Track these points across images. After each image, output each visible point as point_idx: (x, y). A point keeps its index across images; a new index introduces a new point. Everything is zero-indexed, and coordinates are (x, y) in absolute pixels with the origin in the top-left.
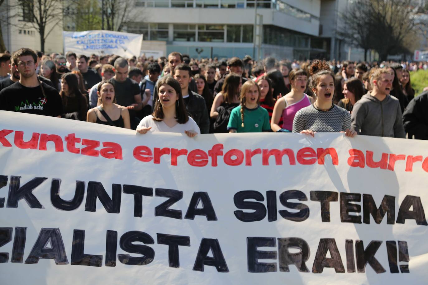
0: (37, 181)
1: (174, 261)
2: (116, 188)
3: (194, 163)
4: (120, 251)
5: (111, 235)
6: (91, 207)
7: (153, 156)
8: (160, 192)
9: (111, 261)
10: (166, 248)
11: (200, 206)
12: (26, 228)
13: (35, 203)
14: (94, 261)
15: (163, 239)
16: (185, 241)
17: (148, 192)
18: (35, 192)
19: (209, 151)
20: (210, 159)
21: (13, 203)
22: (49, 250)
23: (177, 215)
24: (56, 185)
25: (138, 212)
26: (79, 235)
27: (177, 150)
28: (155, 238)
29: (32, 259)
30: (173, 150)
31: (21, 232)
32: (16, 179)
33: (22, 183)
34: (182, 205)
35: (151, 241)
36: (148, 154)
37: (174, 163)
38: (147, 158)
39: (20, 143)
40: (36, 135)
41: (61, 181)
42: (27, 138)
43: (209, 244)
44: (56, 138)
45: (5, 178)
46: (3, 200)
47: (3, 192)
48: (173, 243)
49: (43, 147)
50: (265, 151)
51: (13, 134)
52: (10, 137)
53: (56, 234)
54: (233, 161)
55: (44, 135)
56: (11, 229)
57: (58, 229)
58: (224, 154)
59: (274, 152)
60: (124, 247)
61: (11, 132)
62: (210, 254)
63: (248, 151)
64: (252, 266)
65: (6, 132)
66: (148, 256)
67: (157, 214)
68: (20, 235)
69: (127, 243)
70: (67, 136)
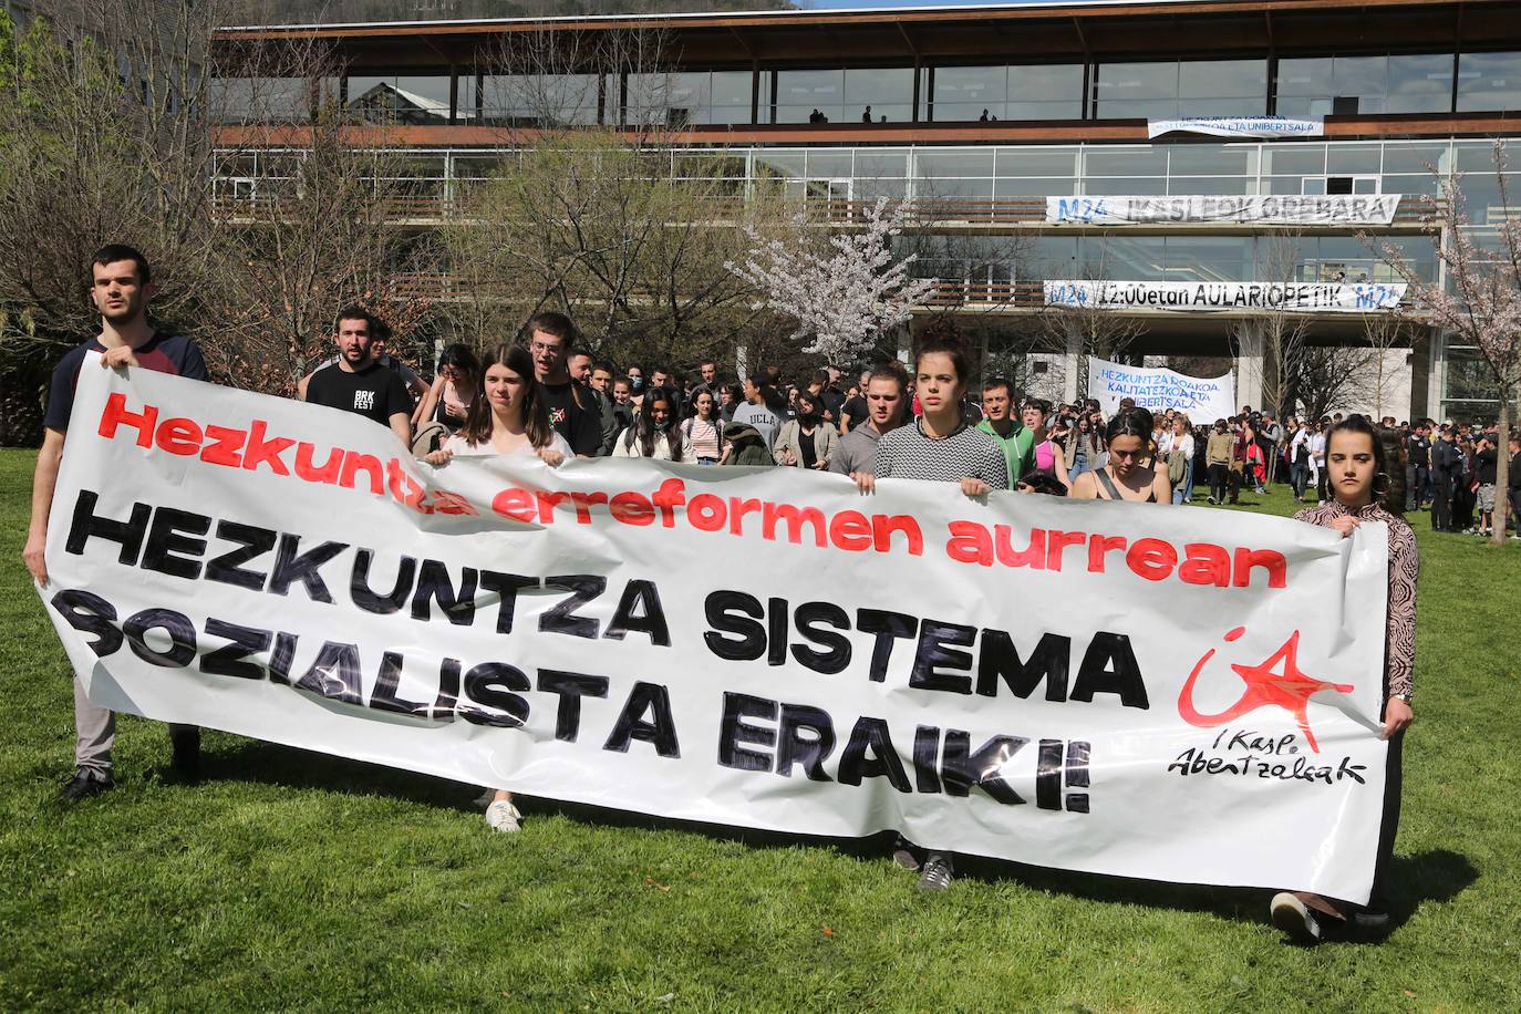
0: (329, 551)
1: (568, 726)
2: (470, 577)
4: (463, 700)
5: (450, 670)
6: (421, 612)
8: (555, 583)
10: (554, 699)
11: (639, 611)
12: (297, 637)
13: (319, 591)
15: (549, 680)
16: (598, 686)
18: (324, 571)
21: (279, 585)
22: (333, 683)
23: (587, 629)
24: (363, 560)
25: (505, 622)
26: (393, 662)
28: (533, 679)
31: (287, 644)
32: (291, 542)
33: (302, 550)
34: (602, 608)
35: (525, 686)
39: (306, 470)
40: (336, 455)
41: (373, 555)
42: (319, 460)
43: (648, 694)
44: (372, 464)
45: (271, 535)
46: (263, 577)
47: (265, 563)
48: (572, 689)
49: (348, 482)
50: (769, 507)
51: (294, 449)
52: (288, 457)
53: (350, 656)
54: (706, 520)
55: (352, 455)
56: (270, 633)
57: (356, 646)
58: (687, 501)
59: (786, 510)
60: (472, 694)
61: (291, 443)
62: (648, 717)
63: (734, 502)
64: (728, 754)
65: (281, 444)
66: (517, 715)
67: (543, 628)
68: (285, 648)
69: (477, 686)
70: (390, 462)
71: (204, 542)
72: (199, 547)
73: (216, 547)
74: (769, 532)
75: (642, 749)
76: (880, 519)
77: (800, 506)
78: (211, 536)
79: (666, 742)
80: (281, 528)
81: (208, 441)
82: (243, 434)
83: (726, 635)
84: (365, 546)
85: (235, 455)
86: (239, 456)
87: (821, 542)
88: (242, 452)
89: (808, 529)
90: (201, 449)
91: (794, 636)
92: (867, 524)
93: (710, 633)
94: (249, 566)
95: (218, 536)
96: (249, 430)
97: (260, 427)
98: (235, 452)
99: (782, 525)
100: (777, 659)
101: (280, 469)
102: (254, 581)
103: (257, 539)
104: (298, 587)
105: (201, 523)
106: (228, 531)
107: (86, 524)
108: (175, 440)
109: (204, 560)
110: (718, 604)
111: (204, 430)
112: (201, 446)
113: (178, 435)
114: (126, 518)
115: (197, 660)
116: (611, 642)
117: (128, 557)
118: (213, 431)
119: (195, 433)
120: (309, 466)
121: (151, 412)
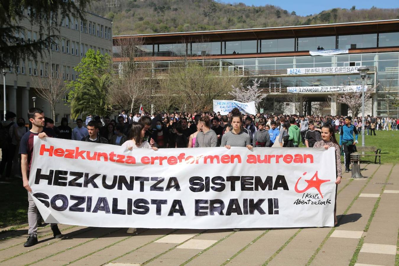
0: (96, 176)
1: (159, 211)
2: (132, 179)
3: (171, 164)
4: (133, 208)
5: (130, 201)
6: (120, 188)
7: (151, 161)
8: (153, 179)
9: (130, 213)
10: (155, 206)
11: (173, 184)
12: (92, 197)
13: (95, 186)
14: (122, 212)
15: (154, 202)
16: (165, 202)
17: (147, 179)
18: (95, 181)
19: (178, 157)
20: (178, 161)
21: (86, 185)
22: (102, 207)
23: (161, 189)
24: (104, 178)
25: (142, 189)
26: (115, 201)
27: (162, 157)
28: (150, 202)
29: (95, 211)
30: (160, 157)
31: (90, 199)
32: (87, 175)
33: (90, 176)
34: (164, 185)
35: (148, 203)
36: (148, 160)
37: (161, 164)
38: (147, 162)
40: (95, 154)
41: (107, 176)
42: (92, 155)
43: (177, 202)
44: (105, 155)
45: (82, 173)
46: (82, 184)
47: (81, 180)
48: (159, 203)
49: (99, 159)
50: (205, 157)
51: (86, 153)
52: (85, 155)
53: (105, 200)
55: (99, 153)
56: (85, 197)
57: (106, 197)
59: (210, 157)
60: (136, 206)
61: (85, 151)
62: (177, 207)
64: (197, 213)
65: (83, 152)
66: (147, 210)
67: (151, 190)
68: (89, 200)
69: (137, 204)
70: (110, 153)
72: (66, 179)
73: (70, 178)
74: (205, 162)
75: (177, 215)
78: (68, 176)
79: (182, 212)
80: (84, 171)
83: (194, 187)
84: (105, 174)
86: (74, 156)
88: (74, 155)
90: (64, 155)
93: (190, 187)
94: (78, 181)
95: (70, 175)
96: (75, 149)
97: (78, 148)
99: (209, 160)
100: (208, 190)
101: (83, 158)
102: (79, 185)
103: (79, 175)
104: (90, 185)
105: (66, 173)
106: (72, 174)
107: (39, 176)
108: (58, 153)
109: (68, 181)
110: (192, 180)
111: (65, 150)
112: (65, 154)
113: (59, 152)
114: (48, 174)
115: (68, 208)
116: (167, 192)
117: (50, 183)
118: (67, 151)
119: (63, 151)
120: (89, 157)
121: (52, 147)
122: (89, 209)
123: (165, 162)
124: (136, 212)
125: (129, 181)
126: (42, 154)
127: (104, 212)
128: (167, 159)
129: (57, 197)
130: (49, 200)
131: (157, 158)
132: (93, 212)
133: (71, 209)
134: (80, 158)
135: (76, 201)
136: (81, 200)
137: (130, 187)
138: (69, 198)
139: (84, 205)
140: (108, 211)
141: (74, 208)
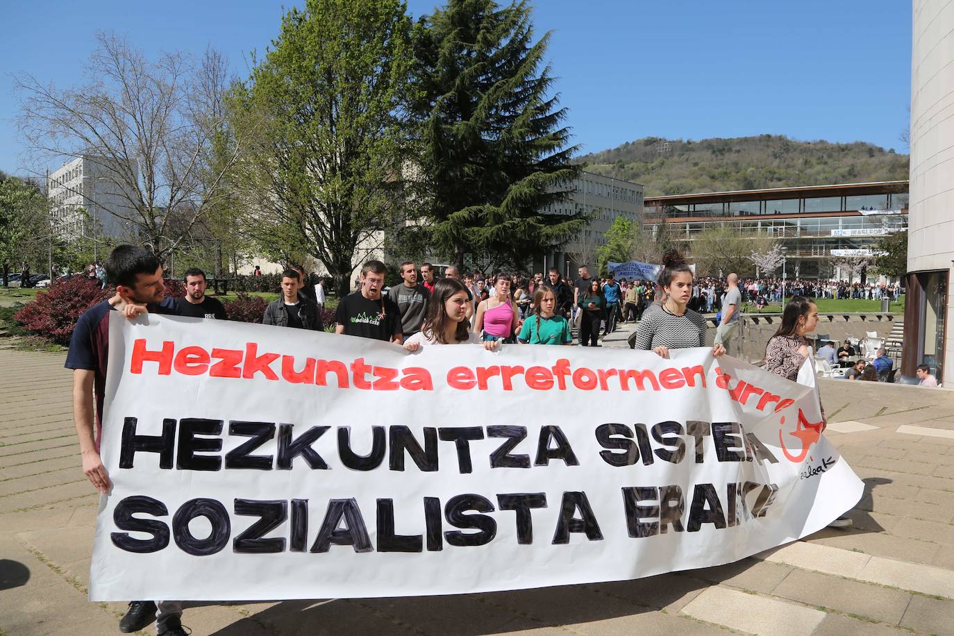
0: (317, 432)
1: (525, 534)
2: (430, 434)
3: (535, 385)
4: (446, 527)
5: (431, 505)
6: (397, 465)
7: (476, 379)
8: (494, 432)
9: (435, 545)
10: (512, 514)
11: (553, 445)
12: (307, 501)
13: (317, 463)
14: (411, 544)
15: (507, 501)
16: (538, 500)
17: (476, 433)
18: (316, 446)
19: (553, 368)
20: (555, 378)
21: (285, 463)
22: (343, 532)
23: (522, 462)
24: (343, 435)
25: (465, 466)
26: (385, 509)
27: (509, 367)
28: (495, 502)
29: (320, 547)
30: (503, 367)
31: (301, 508)
32: (287, 430)
33: (296, 435)
34: (529, 447)
35: (489, 507)
36: (469, 378)
37: (508, 386)
38: (468, 384)
39: (290, 375)
40: (310, 363)
41: (350, 429)
42: (299, 367)
43: (574, 500)
44: (338, 367)
45: (271, 427)
46: (270, 459)
47: (270, 449)
48: (523, 504)
49: (321, 381)
50: (622, 372)
51: (280, 360)
52: (276, 366)
53: (352, 508)
54: (585, 384)
55: (322, 363)
56: (285, 502)
57: (354, 499)
58: (572, 373)
59: (632, 373)
60: (452, 520)
61: (277, 356)
62: (577, 515)
63: (600, 372)
64: (634, 529)
65: (270, 358)
66: (488, 530)
67: (493, 465)
68: (299, 511)
69: (455, 513)
70: (353, 362)
71: (221, 440)
72: (217, 445)
73: (232, 443)
74: (625, 386)
75: (578, 538)
76: (686, 370)
77: (640, 370)
78: (225, 434)
79: (592, 530)
80: (278, 420)
81: (215, 361)
82: (240, 353)
83: (614, 451)
84: (343, 425)
85: (236, 369)
86: (240, 369)
87: (656, 388)
88: (241, 365)
89: (647, 382)
90: (209, 368)
91: (655, 445)
92: (680, 373)
93: (603, 451)
94: (258, 452)
95: (231, 433)
96: (245, 350)
97: (252, 347)
98: (236, 366)
99: (631, 382)
100: (648, 460)
101: (271, 376)
102: (264, 463)
103: (261, 432)
104: (299, 462)
105: (214, 426)
106: (237, 428)
107: (133, 443)
108: (189, 365)
109: (223, 453)
110: (603, 433)
111: (210, 352)
112: (210, 365)
113: (191, 360)
114: (158, 432)
115: (230, 543)
116: (541, 468)
117: (166, 463)
118: (217, 353)
119: (203, 356)
120: (291, 371)
121: (169, 346)
122: (299, 543)
123: (518, 380)
124: (455, 539)
125: (421, 440)
126: (136, 369)
127: (350, 549)
128: (523, 373)
129: (191, 509)
130: (168, 520)
131: (493, 371)
132: (314, 550)
133: (241, 546)
134: (259, 375)
135: (253, 520)
136: (270, 513)
137: (429, 461)
138: (230, 508)
139: (283, 531)
140: (363, 546)
141: (250, 543)
